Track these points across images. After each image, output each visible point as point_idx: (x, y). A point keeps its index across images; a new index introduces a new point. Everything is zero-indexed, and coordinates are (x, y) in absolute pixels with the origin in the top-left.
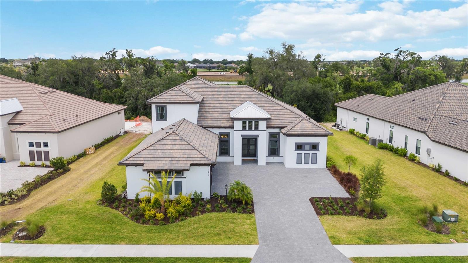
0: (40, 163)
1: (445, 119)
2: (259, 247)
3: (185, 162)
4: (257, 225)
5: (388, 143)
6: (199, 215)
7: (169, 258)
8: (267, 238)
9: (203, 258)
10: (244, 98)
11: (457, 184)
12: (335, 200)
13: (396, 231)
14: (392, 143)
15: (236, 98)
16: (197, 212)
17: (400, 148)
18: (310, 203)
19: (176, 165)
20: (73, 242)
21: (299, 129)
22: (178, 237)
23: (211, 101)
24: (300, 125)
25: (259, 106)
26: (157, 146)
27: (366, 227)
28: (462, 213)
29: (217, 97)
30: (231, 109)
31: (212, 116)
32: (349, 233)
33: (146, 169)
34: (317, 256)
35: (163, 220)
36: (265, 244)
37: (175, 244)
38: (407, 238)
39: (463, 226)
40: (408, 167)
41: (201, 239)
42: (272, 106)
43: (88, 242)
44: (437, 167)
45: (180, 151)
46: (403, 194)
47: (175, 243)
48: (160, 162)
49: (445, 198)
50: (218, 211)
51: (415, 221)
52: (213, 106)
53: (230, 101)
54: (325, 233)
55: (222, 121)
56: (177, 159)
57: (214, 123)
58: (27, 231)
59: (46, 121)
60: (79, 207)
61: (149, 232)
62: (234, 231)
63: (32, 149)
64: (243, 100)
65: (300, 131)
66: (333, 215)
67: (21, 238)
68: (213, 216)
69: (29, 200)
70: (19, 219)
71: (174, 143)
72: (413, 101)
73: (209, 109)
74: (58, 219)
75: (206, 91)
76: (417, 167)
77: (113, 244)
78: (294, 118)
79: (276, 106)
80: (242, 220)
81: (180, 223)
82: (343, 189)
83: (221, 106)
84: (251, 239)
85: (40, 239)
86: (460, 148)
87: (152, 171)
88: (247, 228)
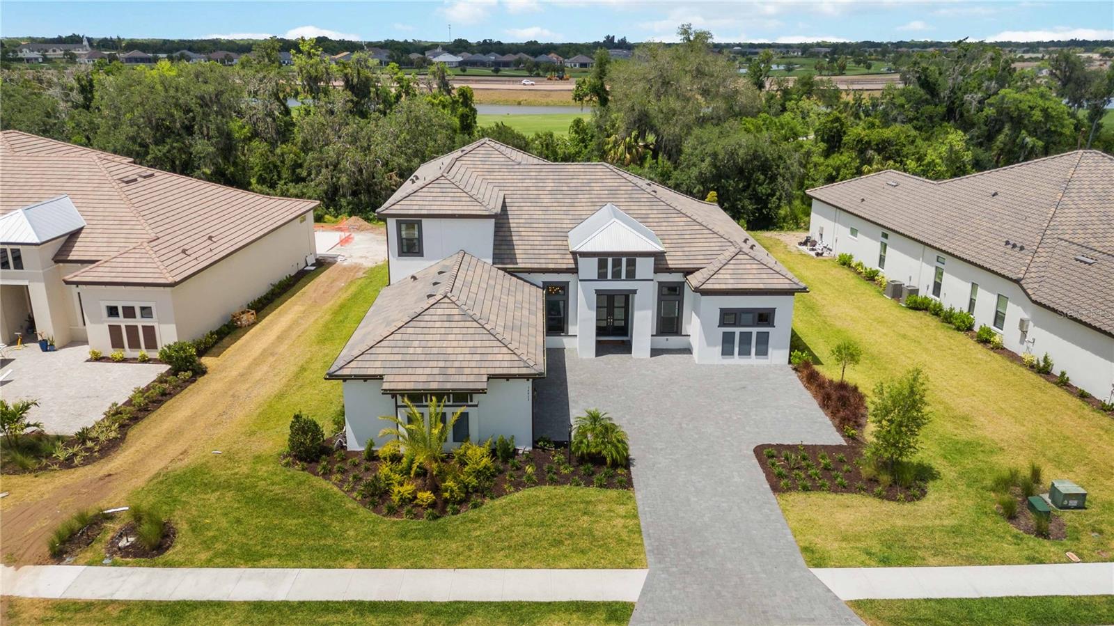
0: (137, 354)
1: (1066, 247)
2: (649, 574)
3: (476, 371)
4: (641, 518)
5: (931, 296)
6: (510, 493)
7: (456, 602)
8: (665, 553)
9: (530, 604)
10: (599, 196)
11: (1086, 407)
12: (812, 451)
13: (948, 532)
14: (939, 297)
15: (580, 196)
16: (506, 486)
17: (957, 311)
18: (755, 461)
19: (457, 378)
20: (242, 562)
21: (728, 276)
22: (471, 550)
23: (522, 204)
24: (732, 267)
25: (635, 216)
26: (410, 330)
27: (881, 522)
28: (1094, 484)
29: (536, 192)
30: (571, 226)
31: (527, 243)
32: (844, 539)
33: (390, 390)
34: (776, 595)
35: (433, 505)
36: (662, 566)
37: (466, 568)
38: (971, 551)
39: (1095, 518)
40: (975, 361)
41: (521, 554)
42: (665, 216)
43: (274, 561)
44: (1042, 364)
45: (463, 344)
46: (964, 435)
47: (464, 565)
48: (420, 371)
49: (1056, 444)
50: (553, 482)
51: (988, 505)
52: (527, 217)
53: (568, 204)
54: (791, 538)
55: (550, 256)
56: (457, 364)
57: (533, 261)
58: (137, 534)
59: (143, 255)
60: (241, 472)
61: (405, 537)
62: (590, 533)
63: (114, 321)
64: (597, 200)
65: (732, 281)
66: (808, 493)
67: (125, 552)
68: (542, 496)
69: (126, 453)
70: (113, 504)
71: (447, 324)
72: (993, 196)
73: (518, 225)
74: (200, 503)
75: (510, 177)
76: (997, 360)
77: (329, 567)
78: (717, 248)
79: (675, 215)
80: (606, 507)
81: (472, 514)
82: (827, 421)
83: (547, 217)
84: (630, 554)
85: (169, 555)
86: (1098, 325)
87: (403, 393)
88: (620, 525)
